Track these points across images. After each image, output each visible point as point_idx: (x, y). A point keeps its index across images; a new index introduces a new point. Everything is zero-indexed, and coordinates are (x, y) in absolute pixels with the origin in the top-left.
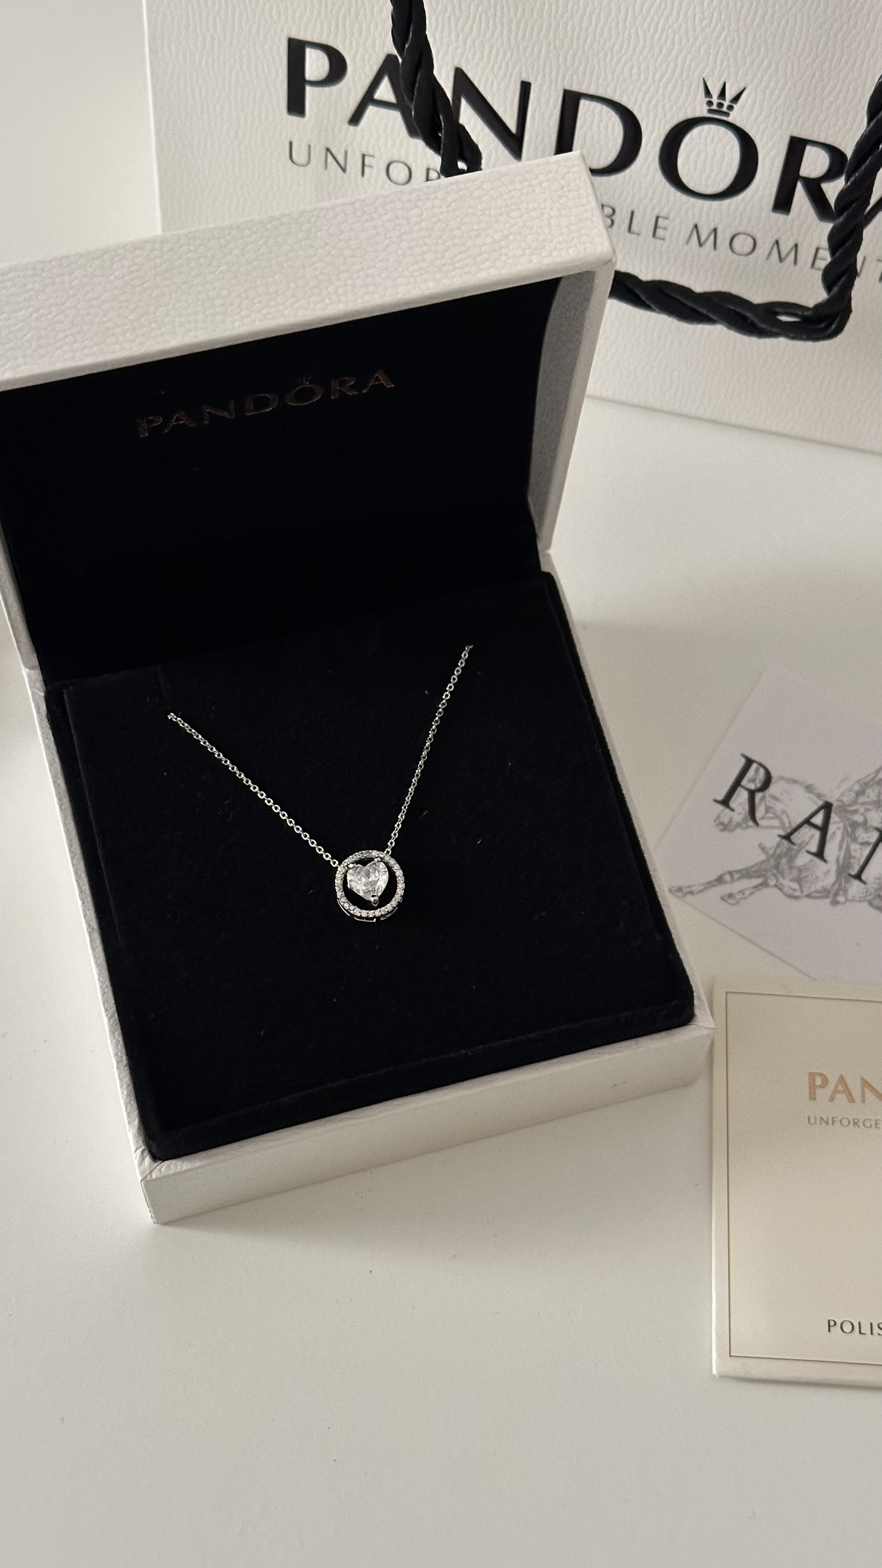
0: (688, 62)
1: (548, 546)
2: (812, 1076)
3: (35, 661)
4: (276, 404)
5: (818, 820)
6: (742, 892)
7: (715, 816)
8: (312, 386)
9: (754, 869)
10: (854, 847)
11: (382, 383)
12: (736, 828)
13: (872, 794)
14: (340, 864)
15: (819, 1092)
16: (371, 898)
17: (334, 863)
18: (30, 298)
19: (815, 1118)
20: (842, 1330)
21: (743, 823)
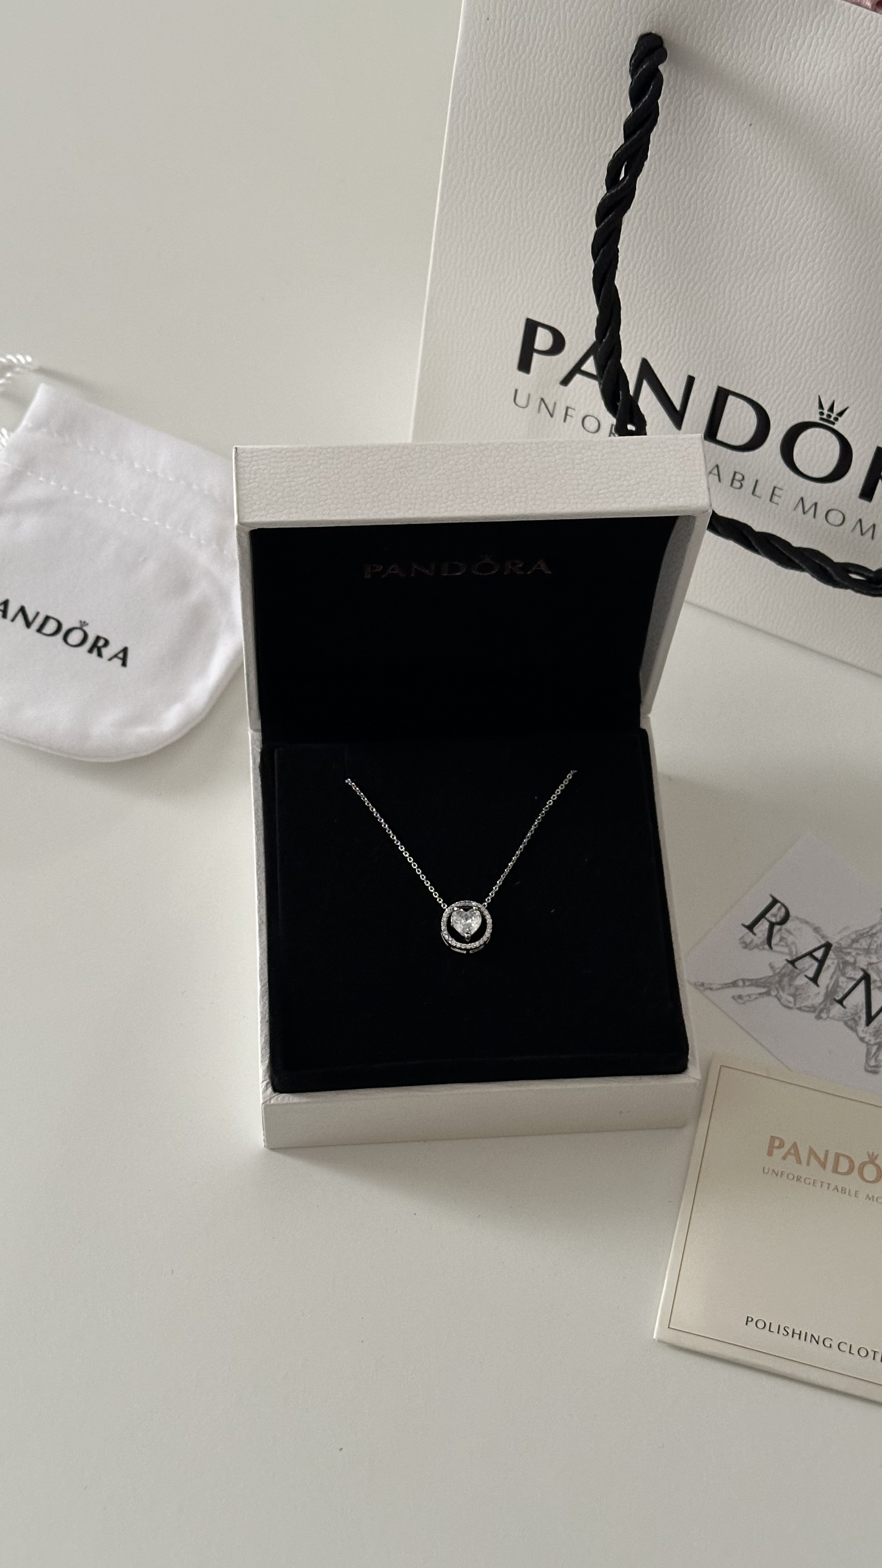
0: (809, 382)
1: (649, 711)
2: (773, 1139)
3: (259, 725)
4: (464, 571)
5: (819, 954)
6: (749, 996)
7: (741, 936)
8: (492, 562)
9: (762, 981)
10: (842, 979)
11: (542, 569)
12: (755, 947)
13: (864, 943)
14: (447, 907)
15: (775, 1151)
16: (466, 935)
17: (444, 906)
18: (309, 470)
19: (769, 1169)
20: (756, 1326)
21: (761, 945)
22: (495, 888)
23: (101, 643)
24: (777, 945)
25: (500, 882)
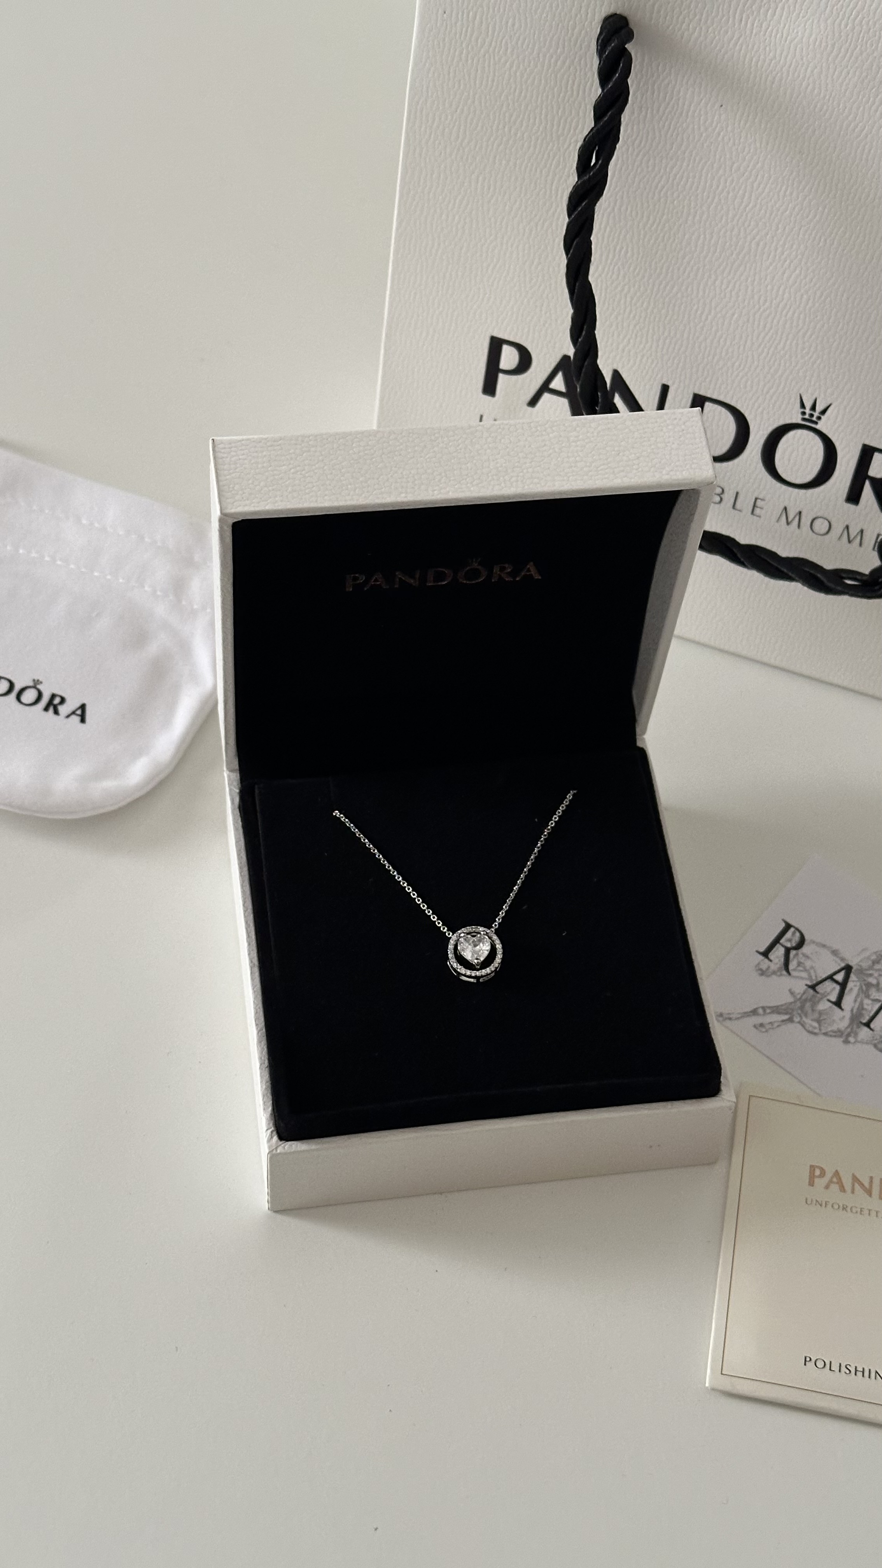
0: (790, 380)
1: (644, 732)
3: (236, 764)
4: (450, 579)
5: (840, 977)
6: (771, 1023)
7: (757, 962)
8: (480, 567)
9: (783, 1007)
11: (531, 575)
12: (772, 974)
14: (453, 934)
15: (816, 1180)
16: (476, 961)
17: (449, 934)
18: (291, 459)
19: (812, 1201)
20: (815, 1364)
21: (778, 971)
22: (502, 914)
23: (57, 701)
24: (794, 970)
25: (506, 907)
